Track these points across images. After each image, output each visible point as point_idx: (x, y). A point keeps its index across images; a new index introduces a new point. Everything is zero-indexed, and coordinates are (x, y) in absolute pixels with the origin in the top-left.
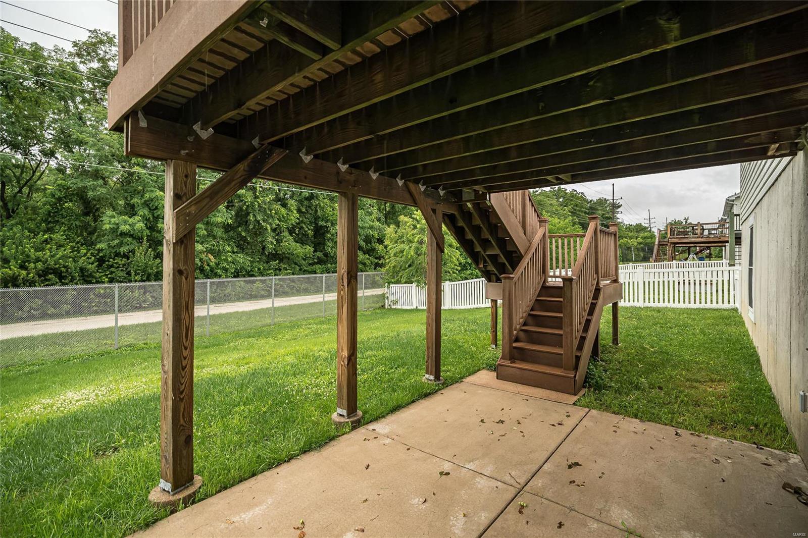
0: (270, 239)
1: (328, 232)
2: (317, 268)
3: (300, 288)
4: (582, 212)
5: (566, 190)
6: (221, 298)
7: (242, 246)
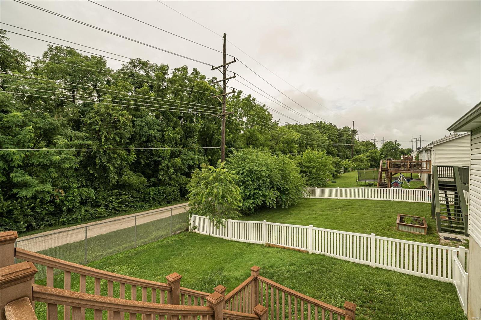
0: (113, 175)
1: (161, 164)
2: (151, 190)
3: (137, 206)
4: (335, 137)
5: (325, 123)
6: (70, 221)
7: (91, 180)
